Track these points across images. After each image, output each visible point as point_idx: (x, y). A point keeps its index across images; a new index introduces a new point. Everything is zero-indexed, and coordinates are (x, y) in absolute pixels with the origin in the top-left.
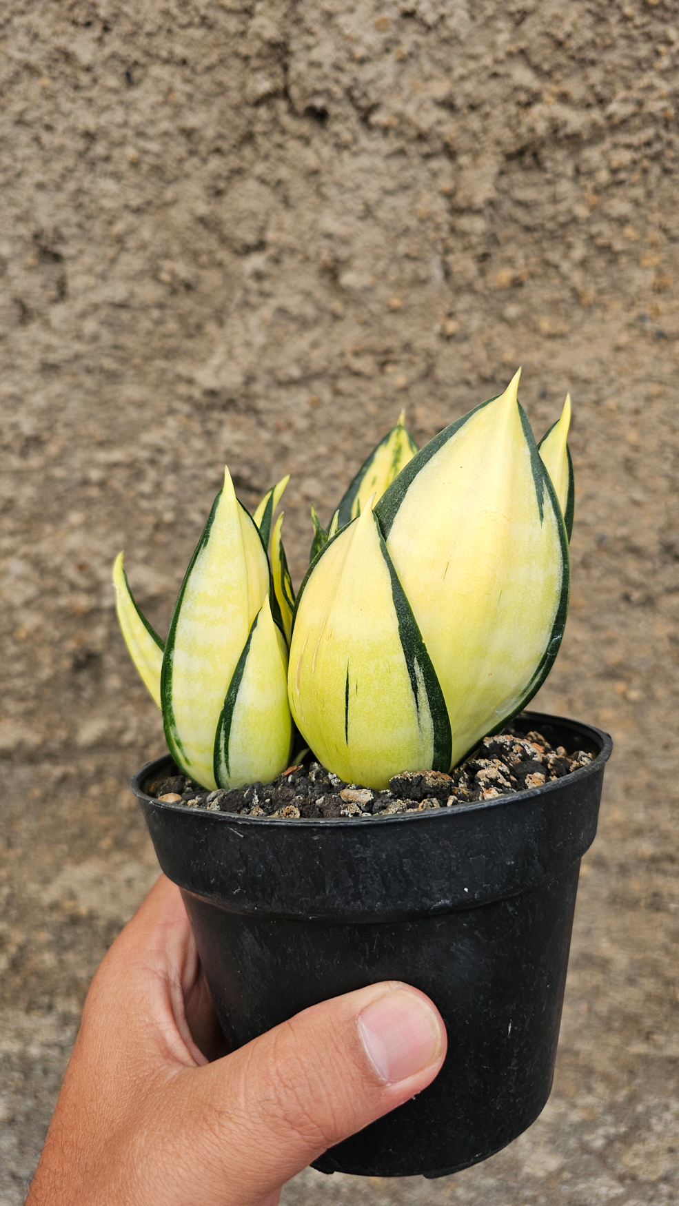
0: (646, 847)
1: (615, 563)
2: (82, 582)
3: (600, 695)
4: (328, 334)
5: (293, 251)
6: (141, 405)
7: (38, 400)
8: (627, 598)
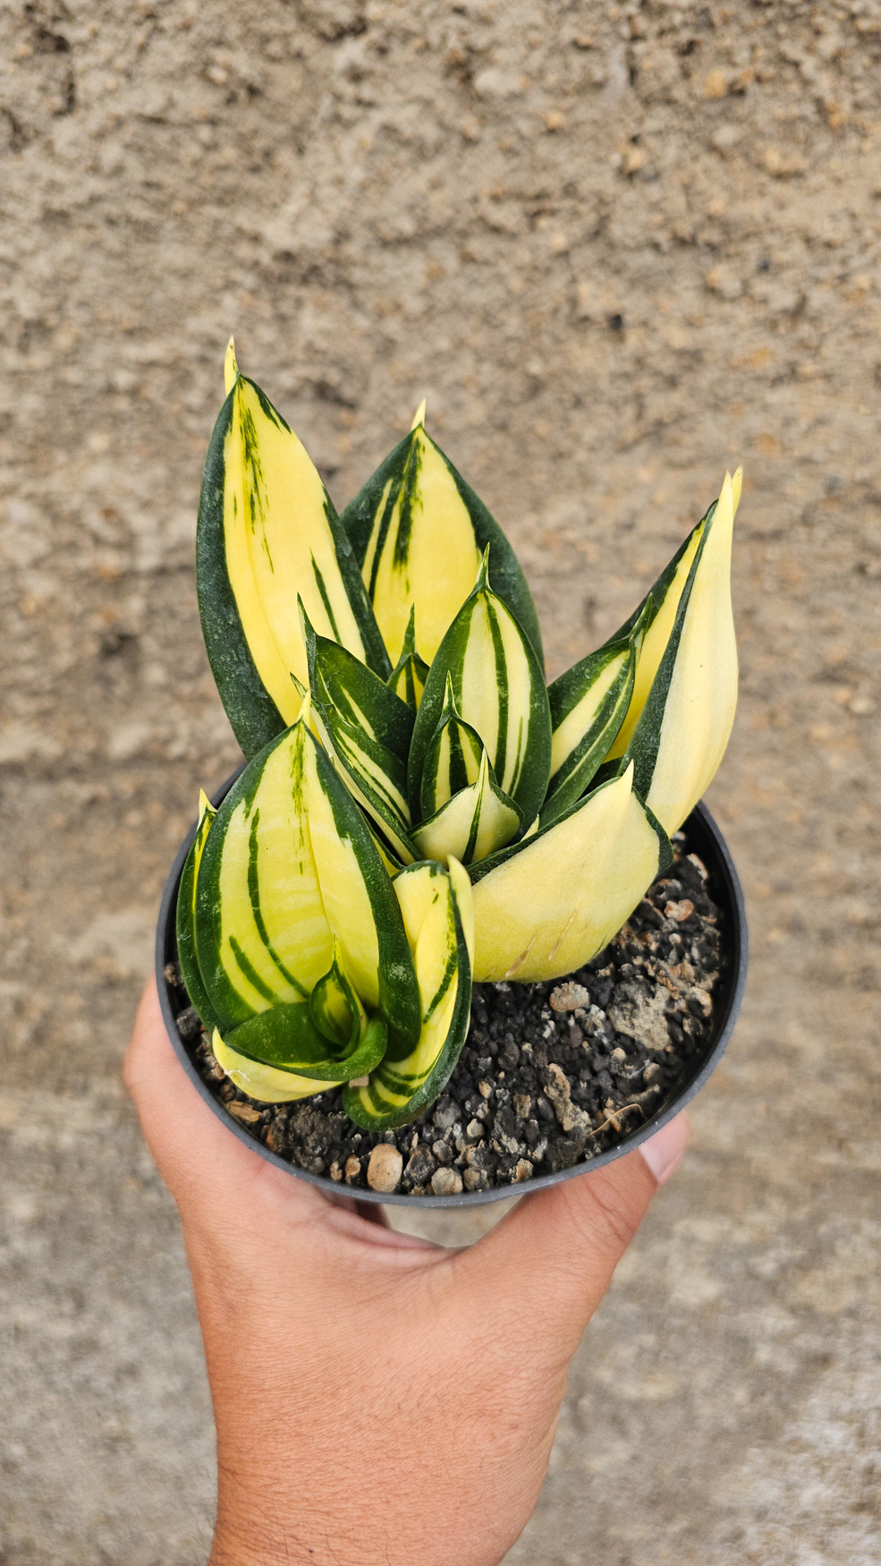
0: (859, 909)
1: (849, 519)
2: (110, 533)
3: (814, 706)
4: (455, 167)
5: (407, 36)
6: (186, 275)
7: (41, 266)
8: (861, 570)
